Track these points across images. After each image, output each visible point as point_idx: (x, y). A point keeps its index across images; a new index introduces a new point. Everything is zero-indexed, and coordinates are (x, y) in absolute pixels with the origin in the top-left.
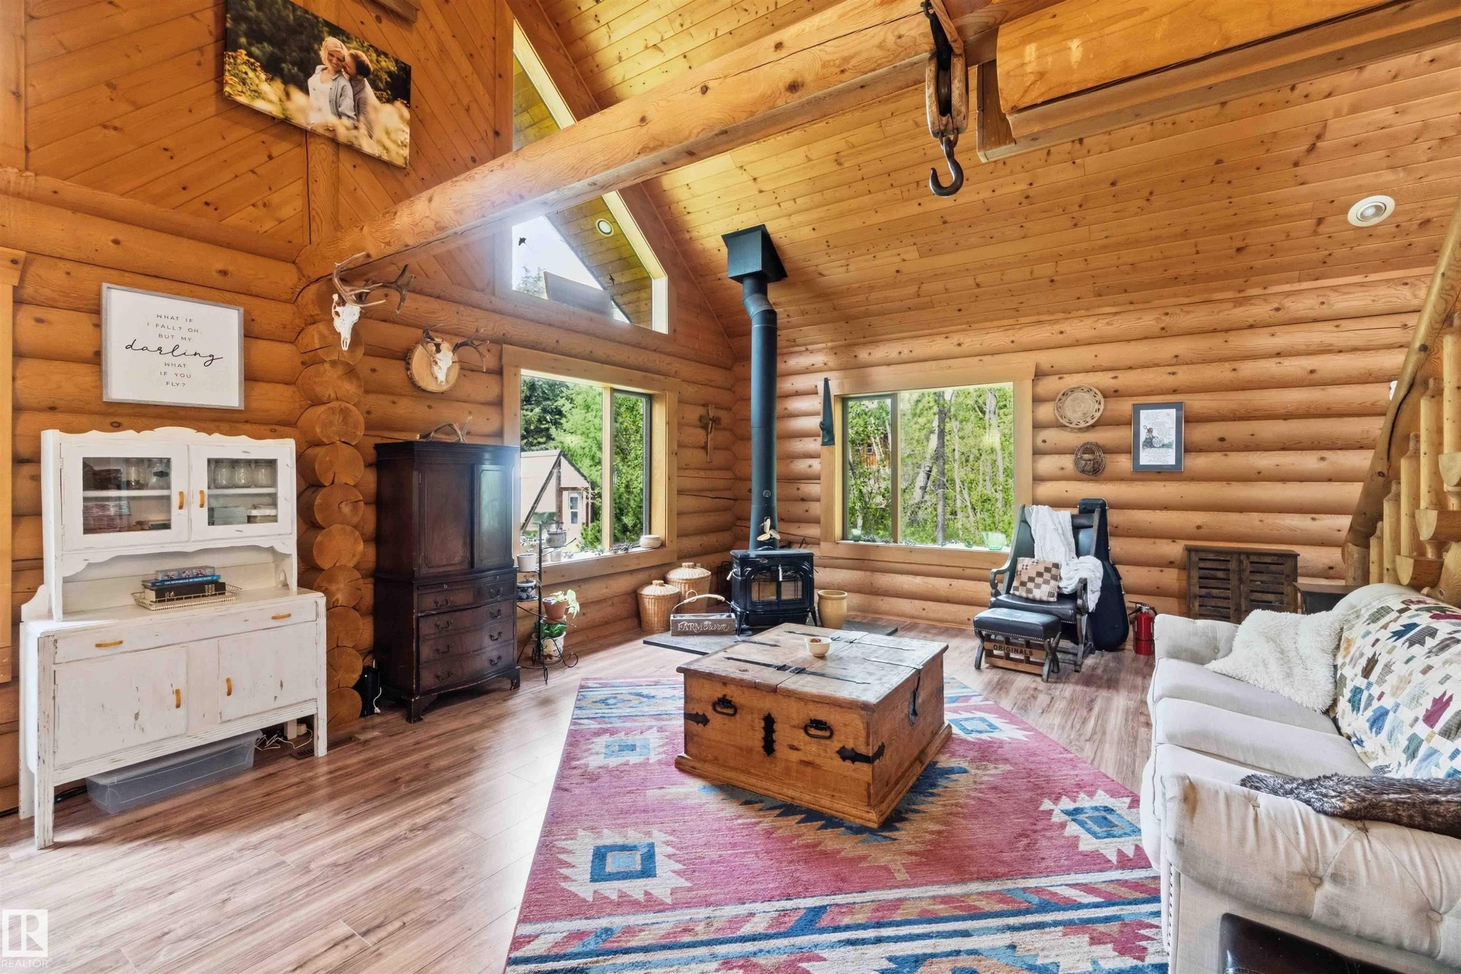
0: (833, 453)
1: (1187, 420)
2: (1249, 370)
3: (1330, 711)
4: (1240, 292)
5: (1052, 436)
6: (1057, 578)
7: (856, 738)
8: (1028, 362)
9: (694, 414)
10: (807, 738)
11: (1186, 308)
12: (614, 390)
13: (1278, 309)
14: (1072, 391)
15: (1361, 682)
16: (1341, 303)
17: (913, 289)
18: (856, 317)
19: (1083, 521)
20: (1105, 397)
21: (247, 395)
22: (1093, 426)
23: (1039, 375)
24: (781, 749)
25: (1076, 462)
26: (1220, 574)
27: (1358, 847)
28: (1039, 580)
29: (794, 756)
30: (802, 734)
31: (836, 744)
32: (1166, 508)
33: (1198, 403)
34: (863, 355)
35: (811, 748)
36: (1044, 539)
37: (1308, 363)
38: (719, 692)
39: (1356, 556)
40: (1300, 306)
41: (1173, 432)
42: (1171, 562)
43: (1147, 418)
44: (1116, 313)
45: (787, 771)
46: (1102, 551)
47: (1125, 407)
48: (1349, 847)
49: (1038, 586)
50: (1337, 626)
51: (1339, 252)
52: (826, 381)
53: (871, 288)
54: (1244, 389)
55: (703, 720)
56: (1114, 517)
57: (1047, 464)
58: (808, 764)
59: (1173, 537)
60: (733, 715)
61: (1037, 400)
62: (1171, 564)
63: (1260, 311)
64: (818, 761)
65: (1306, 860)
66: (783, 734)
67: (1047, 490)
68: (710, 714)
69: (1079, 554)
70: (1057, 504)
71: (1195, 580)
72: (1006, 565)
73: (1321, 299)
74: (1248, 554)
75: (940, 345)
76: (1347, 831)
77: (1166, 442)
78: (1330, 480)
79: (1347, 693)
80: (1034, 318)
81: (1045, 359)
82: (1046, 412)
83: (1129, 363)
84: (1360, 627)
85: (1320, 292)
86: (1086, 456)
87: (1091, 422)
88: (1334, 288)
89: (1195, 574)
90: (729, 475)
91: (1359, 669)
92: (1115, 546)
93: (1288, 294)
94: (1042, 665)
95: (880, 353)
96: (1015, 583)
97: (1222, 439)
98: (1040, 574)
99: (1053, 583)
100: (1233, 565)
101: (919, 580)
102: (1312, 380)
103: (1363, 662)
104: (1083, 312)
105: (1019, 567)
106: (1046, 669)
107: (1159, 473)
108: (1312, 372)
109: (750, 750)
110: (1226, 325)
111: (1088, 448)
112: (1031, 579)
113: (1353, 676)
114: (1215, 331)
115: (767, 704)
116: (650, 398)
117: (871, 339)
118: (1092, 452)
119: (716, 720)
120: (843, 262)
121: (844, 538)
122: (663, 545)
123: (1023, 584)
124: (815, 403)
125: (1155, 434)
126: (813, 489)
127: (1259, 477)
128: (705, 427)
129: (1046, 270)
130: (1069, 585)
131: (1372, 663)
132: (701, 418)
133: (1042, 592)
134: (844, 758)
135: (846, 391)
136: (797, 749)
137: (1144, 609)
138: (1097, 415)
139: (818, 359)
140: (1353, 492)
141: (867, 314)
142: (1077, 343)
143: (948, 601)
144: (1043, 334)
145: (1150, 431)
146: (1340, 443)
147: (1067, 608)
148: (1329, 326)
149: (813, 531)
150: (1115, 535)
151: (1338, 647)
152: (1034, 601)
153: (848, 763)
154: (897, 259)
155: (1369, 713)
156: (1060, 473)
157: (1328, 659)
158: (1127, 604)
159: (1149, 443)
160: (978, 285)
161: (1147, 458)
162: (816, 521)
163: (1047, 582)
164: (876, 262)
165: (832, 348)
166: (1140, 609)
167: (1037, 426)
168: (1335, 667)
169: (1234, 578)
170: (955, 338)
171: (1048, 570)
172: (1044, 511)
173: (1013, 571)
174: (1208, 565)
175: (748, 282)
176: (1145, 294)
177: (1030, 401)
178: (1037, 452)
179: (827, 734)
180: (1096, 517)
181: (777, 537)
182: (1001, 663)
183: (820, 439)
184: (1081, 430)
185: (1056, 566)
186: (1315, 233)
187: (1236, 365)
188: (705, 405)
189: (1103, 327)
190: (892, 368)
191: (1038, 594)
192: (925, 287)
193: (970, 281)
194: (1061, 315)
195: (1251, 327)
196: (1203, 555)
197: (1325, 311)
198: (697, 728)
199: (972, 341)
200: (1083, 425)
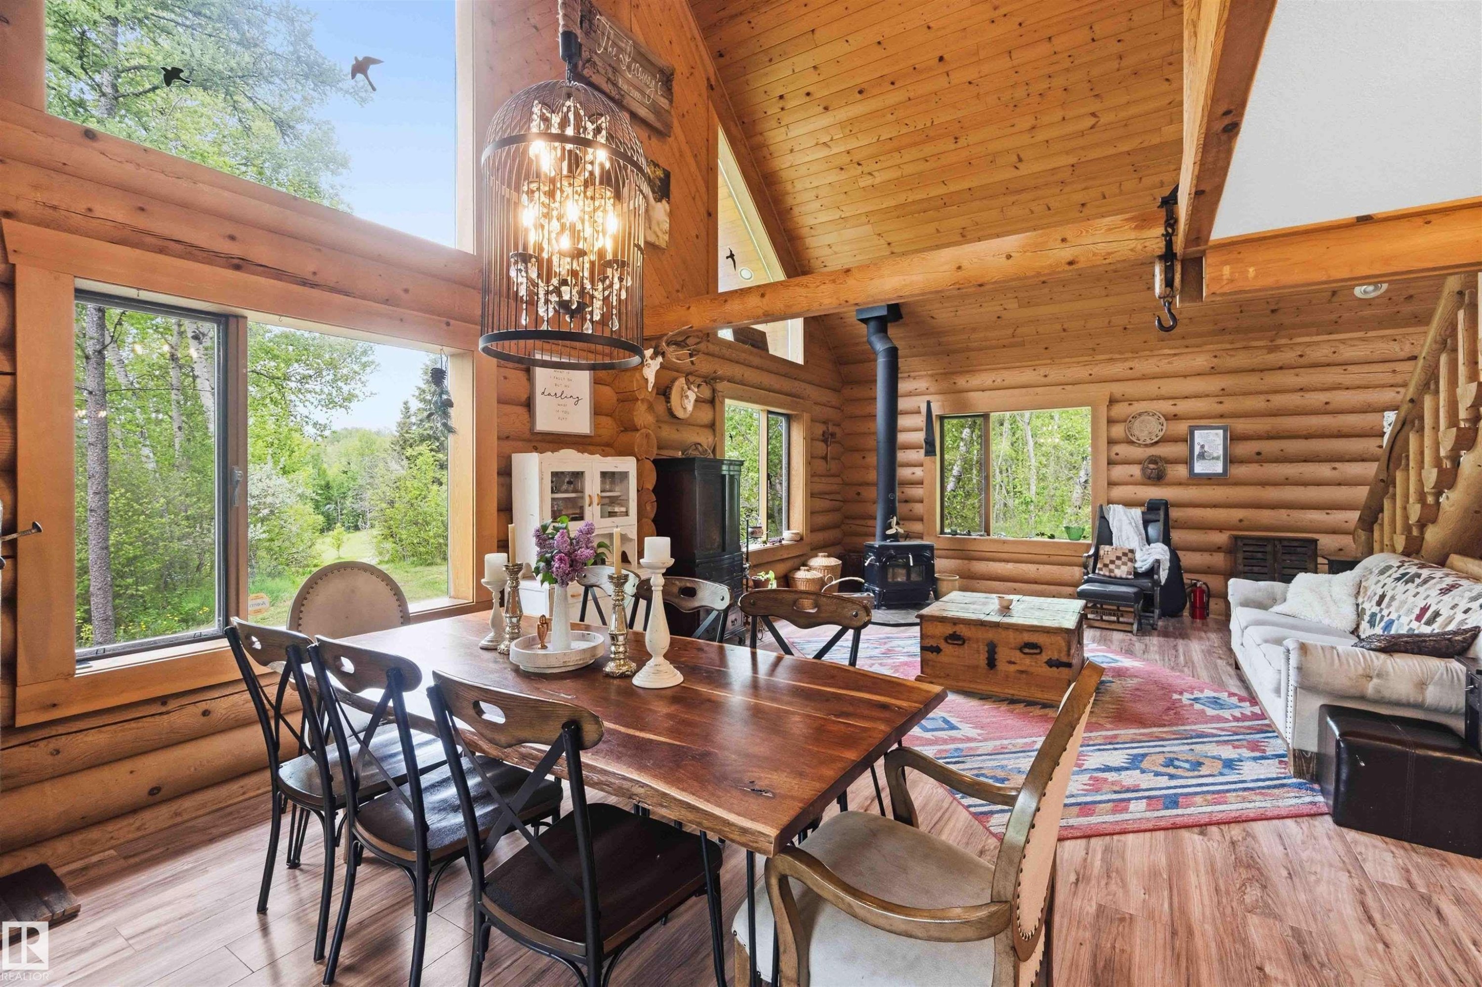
0: (935, 463)
1: (1233, 438)
2: (1279, 401)
3: (1355, 631)
4: (1272, 341)
5: (1123, 450)
6: (1133, 560)
7: (1060, 652)
8: (1104, 391)
9: (819, 429)
10: (1023, 656)
11: (1231, 353)
12: (769, 412)
13: (1301, 356)
14: (1140, 414)
15: (1376, 609)
16: (1348, 353)
17: (1010, 332)
18: (955, 352)
19: (1150, 517)
20: (1166, 420)
21: (595, 425)
22: (1156, 443)
23: (1112, 401)
24: (1002, 666)
25: (1143, 470)
26: (1259, 555)
27: (1388, 662)
28: (1118, 562)
29: (1012, 668)
30: (1018, 653)
31: (1045, 657)
32: (1215, 506)
33: (1241, 426)
34: (962, 382)
35: (1026, 662)
36: (1121, 531)
37: (1323, 397)
38: (949, 630)
39: (1363, 538)
40: (1319, 354)
41: (1221, 448)
42: (1219, 548)
43: (1200, 437)
44: (1175, 355)
45: (1007, 677)
46: (1166, 540)
47: (1182, 427)
48: (1385, 662)
49: (1118, 567)
50: (1358, 579)
51: (1346, 315)
52: (929, 403)
53: (974, 330)
54: (1275, 415)
55: (937, 650)
56: (1174, 513)
57: (1119, 472)
58: (1022, 672)
59: (1221, 529)
60: (963, 644)
61: (1111, 421)
62: (1219, 549)
63: (1288, 356)
64: (1032, 670)
65: (1364, 669)
66: (1003, 654)
67: (1118, 492)
68: (943, 645)
69: (1149, 541)
70: (1129, 504)
71: (1240, 561)
72: (1092, 552)
73: (1333, 349)
74: (1281, 540)
75: (1027, 376)
76: (1382, 656)
77: (1215, 455)
78: (1339, 484)
79: (1367, 618)
80: (1108, 356)
81: (1117, 389)
82: (1118, 431)
83: (1187, 394)
84: (1373, 578)
85: (1334, 344)
86: (1152, 466)
87: (1156, 439)
88: (1343, 342)
89: (1240, 556)
90: (838, 480)
91: (1374, 602)
92: (1176, 536)
93: (1309, 344)
94: (1132, 624)
95: (976, 380)
96: (1099, 565)
97: (1259, 454)
98: (1119, 558)
99: (1129, 564)
100: (1269, 548)
101: (1010, 566)
102: (1326, 410)
103: (1377, 598)
104: (1147, 353)
105: (1101, 552)
106: (1135, 627)
107: (1209, 479)
108: (1327, 403)
109: (976, 667)
110: (1261, 367)
111: (1153, 460)
112: (1112, 562)
113: (1370, 607)
114: (1253, 370)
115: (990, 635)
116: (789, 418)
117: (969, 370)
118: (1156, 463)
119: (947, 649)
120: (954, 309)
121: (942, 532)
122: (802, 539)
123: (1106, 565)
124: (920, 421)
125: (1206, 449)
126: (917, 492)
127: (1288, 482)
128: (825, 441)
129: (1120, 320)
130: (1143, 565)
131: (1382, 597)
132: (824, 434)
133: (1122, 571)
134: (1051, 666)
135: (947, 412)
136: (1014, 663)
137: (1199, 584)
138: (1161, 434)
139: (921, 384)
140: (1361, 493)
141: (968, 349)
142: (1144, 378)
143: (1036, 583)
144: (1118, 369)
145: (1202, 447)
146: (1347, 457)
147: (1146, 583)
148: (1339, 369)
149: (917, 527)
150: (1173, 528)
151: (1358, 593)
152: (1115, 578)
153: (1055, 669)
154: (1001, 308)
155: (1383, 624)
156: (1131, 479)
157: (1352, 600)
158: (1185, 581)
159: (1202, 456)
160: (1064, 330)
161: (1200, 468)
162: (921, 519)
163: (1125, 564)
164: (982, 310)
165: (932, 376)
166: (1195, 584)
167: (1111, 442)
168: (1358, 605)
169: (1269, 557)
170: (1042, 371)
171: (1125, 554)
172: (1119, 508)
173: (1096, 556)
174: (1251, 549)
175: (872, 324)
176: (1199, 341)
177: (1105, 422)
178: (1110, 463)
179: (1038, 651)
180: (1162, 513)
181: (901, 531)
182: (1097, 624)
183: (923, 451)
184: (1146, 446)
185: (1132, 551)
186: (1330, 301)
187: (1270, 397)
188: (825, 423)
189: (1164, 366)
190: (988, 393)
191: (1118, 573)
192: (1019, 331)
193: (1058, 327)
194: (1130, 355)
195: (1281, 368)
196: (1246, 541)
197: (1337, 358)
198: (931, 656)
199: (1056, 374)
200: (1148, 442)
